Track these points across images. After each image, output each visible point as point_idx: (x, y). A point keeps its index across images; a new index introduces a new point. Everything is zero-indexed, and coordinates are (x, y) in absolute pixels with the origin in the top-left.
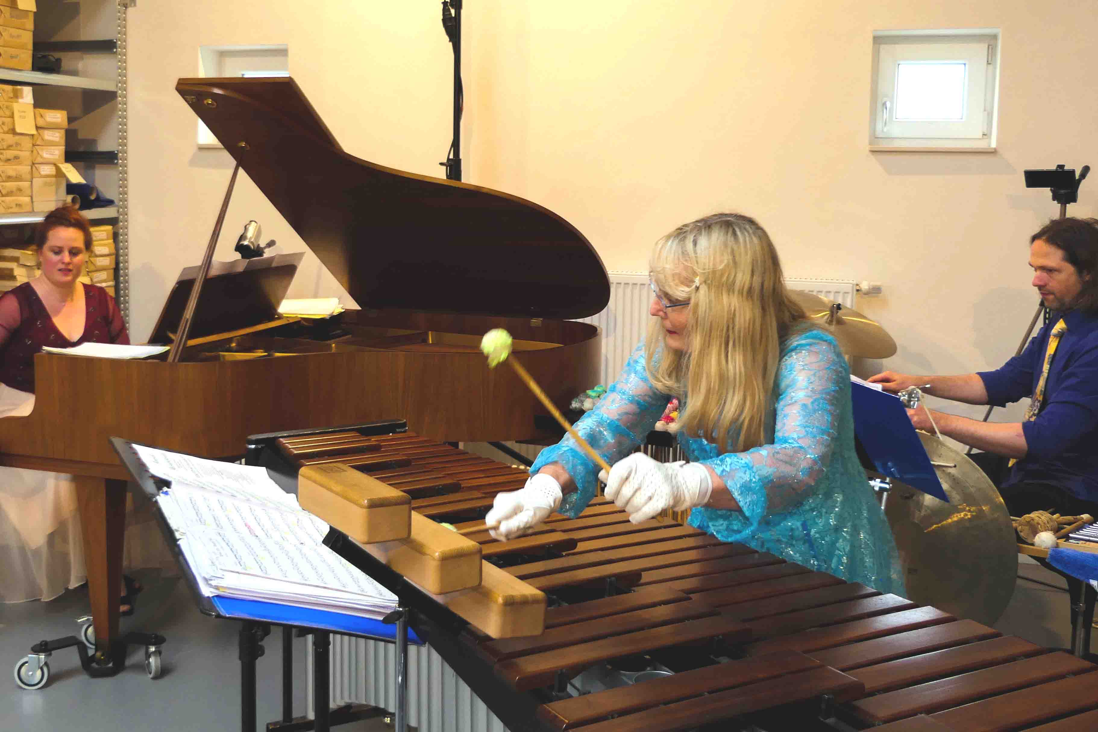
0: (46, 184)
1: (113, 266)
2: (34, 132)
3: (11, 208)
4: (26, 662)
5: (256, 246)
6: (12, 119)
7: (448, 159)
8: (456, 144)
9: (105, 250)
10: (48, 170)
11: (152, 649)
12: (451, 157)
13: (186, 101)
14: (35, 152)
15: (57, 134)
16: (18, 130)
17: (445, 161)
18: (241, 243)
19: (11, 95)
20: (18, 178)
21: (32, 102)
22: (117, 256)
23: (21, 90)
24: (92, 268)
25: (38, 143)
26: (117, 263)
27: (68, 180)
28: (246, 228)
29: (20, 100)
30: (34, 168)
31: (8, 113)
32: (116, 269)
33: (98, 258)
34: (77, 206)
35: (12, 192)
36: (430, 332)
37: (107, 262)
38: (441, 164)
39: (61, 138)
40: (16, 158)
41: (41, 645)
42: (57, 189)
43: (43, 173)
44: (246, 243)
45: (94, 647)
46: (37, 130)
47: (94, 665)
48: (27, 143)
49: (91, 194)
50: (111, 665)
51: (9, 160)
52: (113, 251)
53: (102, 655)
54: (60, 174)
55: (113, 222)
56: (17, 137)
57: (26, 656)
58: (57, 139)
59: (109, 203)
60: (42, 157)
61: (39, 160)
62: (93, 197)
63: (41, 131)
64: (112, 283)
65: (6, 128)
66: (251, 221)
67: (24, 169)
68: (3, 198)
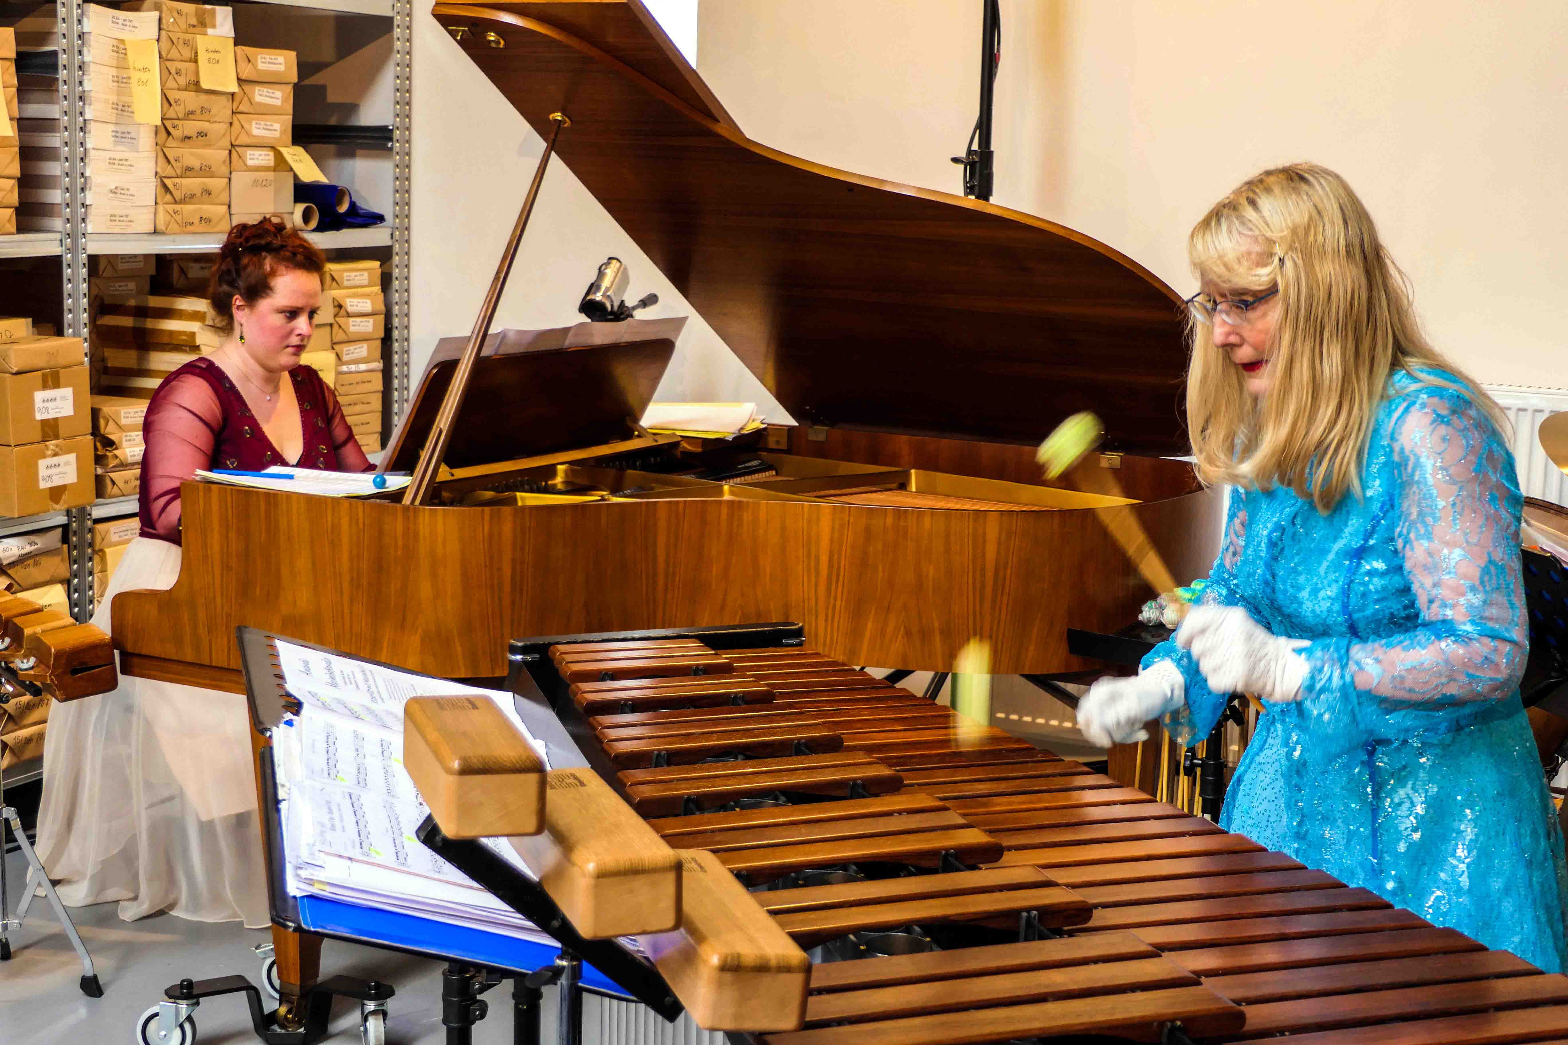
0: (255, 183)
1: (381, 334)
2: (233, 87)
3: (192, 224)
4: (156, 1015)
5: (616, 304)
6: (192, 65)
7: (970, 152)
8: (984, 125)
9: (366, 306)
10: (261, 158)
11: (371, 1006)
12: (975, 147)
13: (454, 36)
14: (236, 124)
15: (278, 94)
16: (205, 85)
17: (962, 154)
18: (589, 298)
19: (193, 21)
20: (206, 171)
21: (232, 34)
22: (388, 316)
23: (214, 11)
24: (339, 336)
25: (242, 108)
26: (388, 330)
27: (296, 177)
28: (601, 274)
29: (210, 31)
30: (234, 153)
31: (187, 53)
32: (387, 340)
33: (351, 319)
34: (314, 224)
35: (193, 196)
36: (913, 471)
37: (369, 326)
38: (955, 160)
39: (284, 100)
40: (201, 134)
41: (181, 986)
42: (277, 192)
43: (250, 163)
44: (598, 297)
45: (277, 996)
46: (240, 85)
47: (276, 1028)
48: (221, 108)
49: (340, 202)
50: (302, 1030)
51: (189, 138)
52: (382, 308)
53: (289, 1011)
54: (281, 164)
55: (383, 254)
56: (203, 97)
57: (156, 1003)
58: (278, 103)
59: (374, 219)
60: (248, 134)
61: (243, 139)
62: (343, 208)
63: (247, 88)
64: (379, 365)
65: (182, 81)
66: (610, 259)
67: (216, 155)
68: (178, 207)
